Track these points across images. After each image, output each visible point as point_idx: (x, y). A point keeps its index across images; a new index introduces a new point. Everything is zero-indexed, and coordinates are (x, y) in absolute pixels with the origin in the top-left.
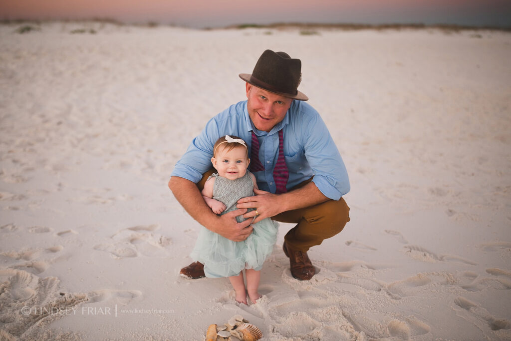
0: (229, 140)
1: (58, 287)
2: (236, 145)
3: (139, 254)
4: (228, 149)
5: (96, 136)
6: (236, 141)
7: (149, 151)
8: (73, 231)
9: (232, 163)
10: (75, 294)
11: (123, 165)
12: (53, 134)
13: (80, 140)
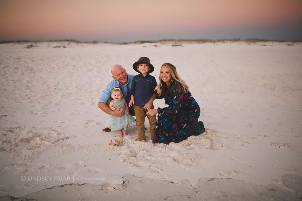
0: (116, 89)
1: (63, 134)
2: (118, 90)
3: (89, 127)
4: (115, 91)
5: (71, 93)
6: (118, 89)
7: (93, 98)
8: (66, 122)
9: (117, 96)
10: (69, 136)
11: (82, 103)
12: (53, 93)
13: (64, 95)
